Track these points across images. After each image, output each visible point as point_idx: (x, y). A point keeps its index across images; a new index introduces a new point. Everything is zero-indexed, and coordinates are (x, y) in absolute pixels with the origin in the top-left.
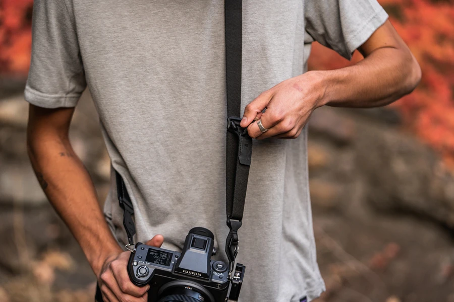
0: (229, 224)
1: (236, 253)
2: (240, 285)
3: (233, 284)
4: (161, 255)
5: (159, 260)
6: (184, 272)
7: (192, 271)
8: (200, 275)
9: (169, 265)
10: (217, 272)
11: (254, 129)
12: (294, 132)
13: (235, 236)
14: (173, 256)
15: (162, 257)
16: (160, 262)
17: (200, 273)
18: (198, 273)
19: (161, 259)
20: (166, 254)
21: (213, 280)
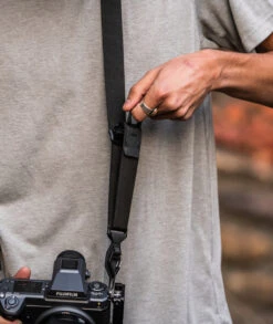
0: (110, 236)
1: (118, 268)
2: (122, 302)
3: (114, 303)
6: (58, 295)
7: (67, 292)
8: (76, 295)
11: (138, 112)
12: (183, 111)
13: (117, 250)
17: (76, 292)
18: (73, 292)
21: (92, 300)
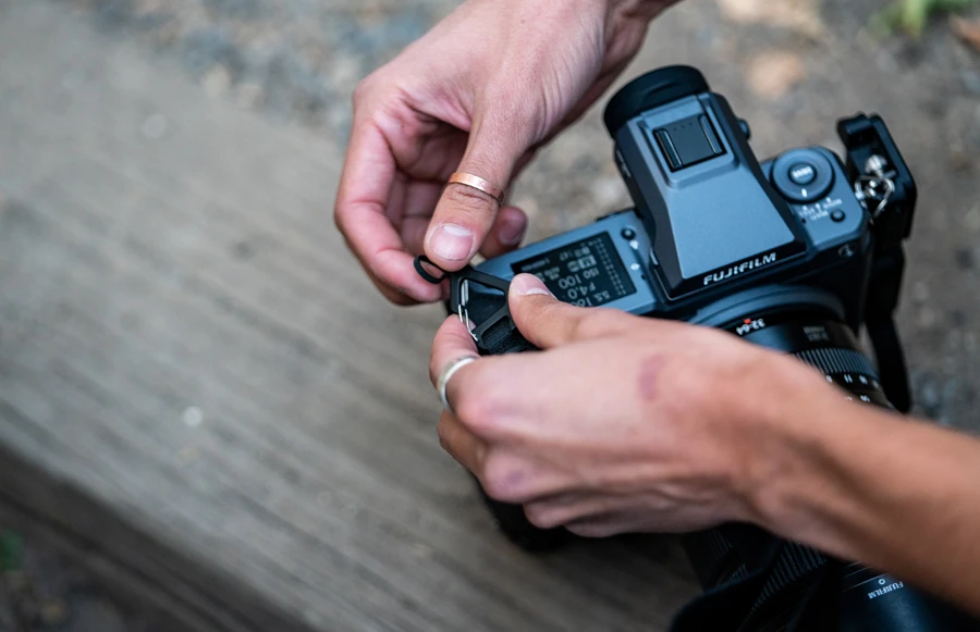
4: (573, 267)
5: (584, 291)
6: (711, 282)
7: (738, 264)
9: (631, 289)
10: (809, 202)
14: (619, 242)
15: (580, 272)
16: (590, 294)
17: (768, 253)
18: (760, 256)
19: (586, 283)
20: (586, 251)
21: (819, 242)
